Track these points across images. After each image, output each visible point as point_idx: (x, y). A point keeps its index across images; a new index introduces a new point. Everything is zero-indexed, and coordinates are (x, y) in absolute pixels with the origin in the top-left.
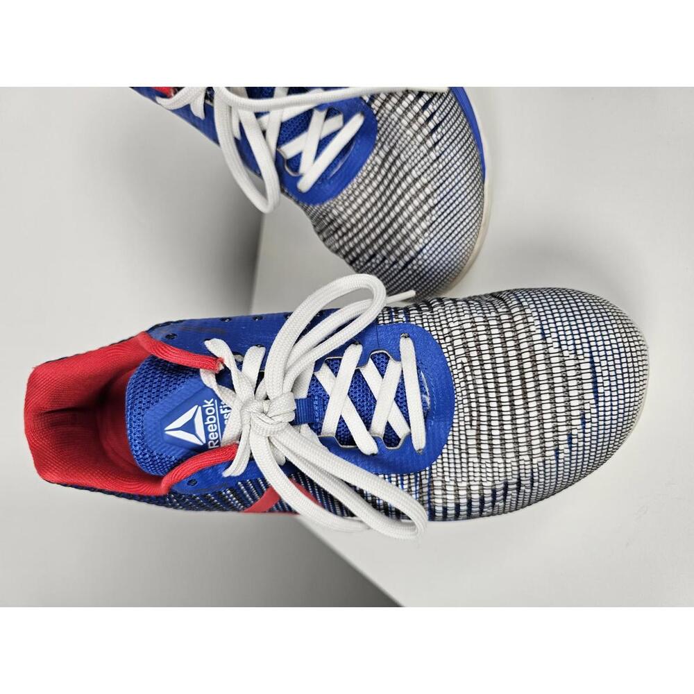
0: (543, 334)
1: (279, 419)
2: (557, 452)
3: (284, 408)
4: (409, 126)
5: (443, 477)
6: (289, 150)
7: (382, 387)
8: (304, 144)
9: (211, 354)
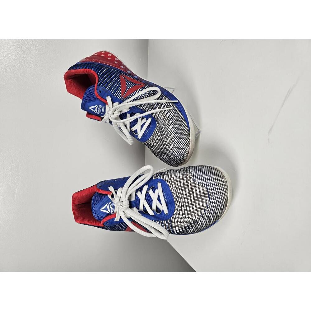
0: (194, 181)
1: (124, 207)
2: (202, 214)
3: (126, 203)
4: (163, 120)
5: (175, 221)
6: (134, 129)
7: (154, 196)
8: (137, 127)
9: (109, 191)
